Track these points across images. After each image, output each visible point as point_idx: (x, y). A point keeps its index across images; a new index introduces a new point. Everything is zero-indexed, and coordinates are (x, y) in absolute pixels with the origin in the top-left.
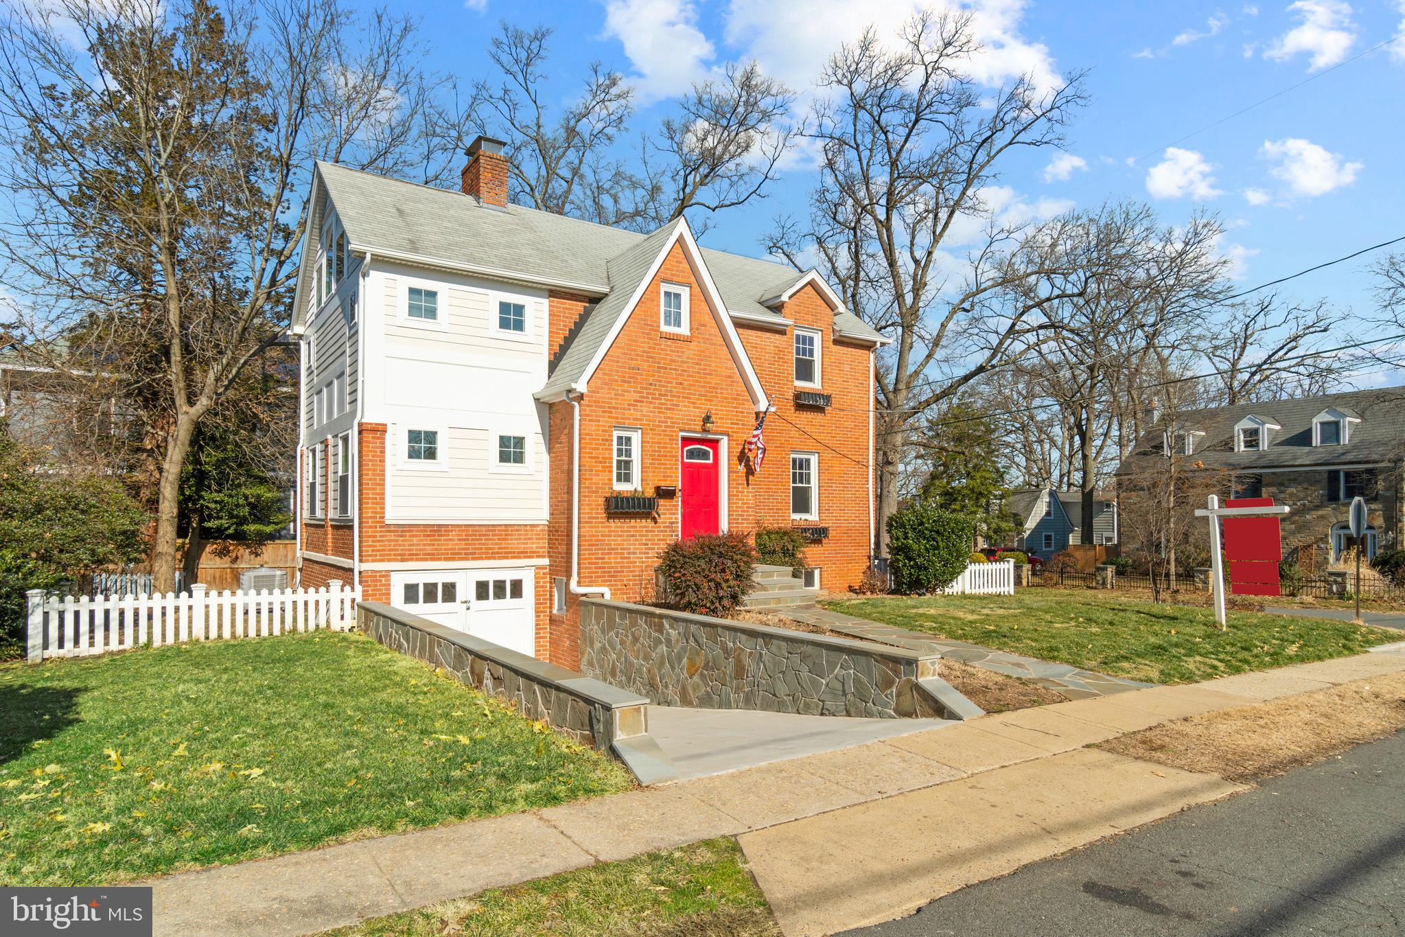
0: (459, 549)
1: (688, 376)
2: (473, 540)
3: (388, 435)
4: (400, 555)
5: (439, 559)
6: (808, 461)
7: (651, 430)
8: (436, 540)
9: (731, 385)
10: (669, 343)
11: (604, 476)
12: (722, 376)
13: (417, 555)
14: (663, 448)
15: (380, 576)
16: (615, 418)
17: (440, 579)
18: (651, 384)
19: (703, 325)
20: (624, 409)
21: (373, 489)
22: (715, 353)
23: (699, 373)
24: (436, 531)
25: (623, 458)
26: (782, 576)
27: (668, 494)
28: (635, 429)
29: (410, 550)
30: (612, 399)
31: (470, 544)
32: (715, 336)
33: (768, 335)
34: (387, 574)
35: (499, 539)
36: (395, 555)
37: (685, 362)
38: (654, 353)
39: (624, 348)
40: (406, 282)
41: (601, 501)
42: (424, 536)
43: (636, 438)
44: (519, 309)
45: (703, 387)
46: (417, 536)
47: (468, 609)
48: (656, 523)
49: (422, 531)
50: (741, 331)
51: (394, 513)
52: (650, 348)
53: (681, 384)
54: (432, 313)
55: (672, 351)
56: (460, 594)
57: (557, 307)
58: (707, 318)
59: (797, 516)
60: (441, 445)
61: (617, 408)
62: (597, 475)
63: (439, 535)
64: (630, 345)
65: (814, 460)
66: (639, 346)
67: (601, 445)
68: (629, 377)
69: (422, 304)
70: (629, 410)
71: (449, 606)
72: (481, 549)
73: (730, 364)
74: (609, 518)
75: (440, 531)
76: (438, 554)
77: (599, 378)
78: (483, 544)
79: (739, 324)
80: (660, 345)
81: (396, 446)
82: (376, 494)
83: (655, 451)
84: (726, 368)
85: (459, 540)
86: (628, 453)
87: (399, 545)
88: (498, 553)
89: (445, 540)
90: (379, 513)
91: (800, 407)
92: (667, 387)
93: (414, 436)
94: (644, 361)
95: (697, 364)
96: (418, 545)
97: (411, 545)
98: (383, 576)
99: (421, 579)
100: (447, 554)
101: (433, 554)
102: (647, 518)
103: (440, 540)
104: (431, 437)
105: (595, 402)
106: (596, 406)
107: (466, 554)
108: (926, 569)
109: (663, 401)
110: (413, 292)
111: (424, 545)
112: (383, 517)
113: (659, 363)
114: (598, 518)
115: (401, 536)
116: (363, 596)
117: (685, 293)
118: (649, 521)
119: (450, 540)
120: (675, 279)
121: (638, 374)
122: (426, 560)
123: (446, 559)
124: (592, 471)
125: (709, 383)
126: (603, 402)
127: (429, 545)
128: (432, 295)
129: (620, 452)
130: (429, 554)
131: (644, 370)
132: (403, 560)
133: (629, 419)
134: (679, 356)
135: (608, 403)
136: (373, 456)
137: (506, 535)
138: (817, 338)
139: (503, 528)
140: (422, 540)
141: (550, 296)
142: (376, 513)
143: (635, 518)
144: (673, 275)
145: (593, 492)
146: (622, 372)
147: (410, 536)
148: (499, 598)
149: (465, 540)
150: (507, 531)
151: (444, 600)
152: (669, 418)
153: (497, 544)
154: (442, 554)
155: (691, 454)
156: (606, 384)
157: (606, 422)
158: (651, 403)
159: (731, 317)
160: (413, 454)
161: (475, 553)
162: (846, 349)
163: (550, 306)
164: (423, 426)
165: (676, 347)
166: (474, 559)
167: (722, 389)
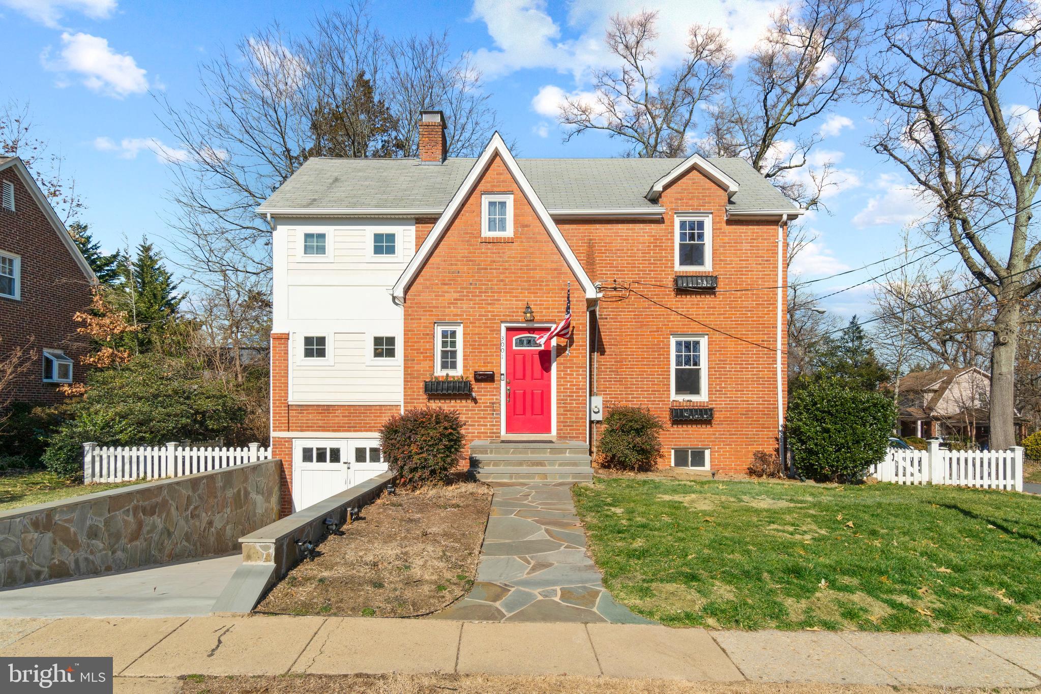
0: (343, 423)
1: (510, 273)
2: (354, 417)
3: (290, 342)
4: (300, 427)
5: (329, 431)
6: (697, 343)
7: (471, 323)
8: (326, 416)
9: (559, 277)
10: (490, 246)
11: (426, 364)
12: (547, 269)
13: (312, 427)
14: (483, 338)
15: (285, 441)
16: (435, 315)
17: (328, 445)
18: (471, 284)
19: (527, 226)
20: (445, 307)
21: (279, 380)
22: (539, 250)
23: (521, 269)
24: (326, 410)
25: (449, 349)
26: (575, 453)
27: (488, 378)
28: (458, 324)
29: (307, 423)
30: (432, 299)
31: (352, 420)
32: (540, 234)
33: (642, 226)
34: (290, 440)
35: (375, 416)
36: (296, 427)
37: (506, 262)
38: (474, 257)
39: (444, 256)
40: (302, 230)
41: (422, 385)
42: (317, 413)
43: (460, 330)
44: (391, 237)
45: (526, 281)
46: (311, 413)
47: (349, 468)
48: (476, 403)
49: (315, 410)
50: (560, 226)
51: (294, 398)
52: (470, 253)
53: (502, 281)
54: (321, 250)
55: (494, 253)
56: (343, 458)
57: (422, 231)
58: (530, 219)
59: (681, 398)
60: (329, 347)
61: (438, 307)
62: (418, 364)
63: (328, 413)
64: (449, 253)
65: (704, 342)
66: (459, 253)
67: (422, 338)
68: (449, 280)
69: (315, 245)
70: (449, 307)
71: (335, 465)
72: (361, 423)
73: (557, 257)
74: (429, 399)
75: (329, 410)
76: (327, 427)
77: (421, 284)
78: (362, 420)
79: (560, 220)
80: (479, 249)
81: (296, 348)
82: (281, 383)
83: (476, 341)
84: (552, 262)
85: (343, 416)
86: (453, 344)
87: (299, 420)
88: (374, 427)
89: (332, 417)
90: (283, 397)
91: (681, 291)
92: (488, 285)
93: (308, 341)
94: (465, 265)
95: (520, 261)
96: (313, 420)
97: (307, 420)
98: (287, 441)
99: (314, 445)
100: (335, 427)
101: (324, 427)
102: (466, 399)
103: (329, 417)
104: (321, 341)
105: (416, 303)
106: (418, 307)
107: (348, 427)
108: (817, 454)
109: (483, 298)
110: (308, 236)
111: (317, 420)
112: (286, 400)
113: (479, 265)
114: (419, 399)
115: (301, 413)
116: (273, 455)
117: (510, 200)
118: (469, 401)
119: (337, 416)
120: (495, 189)
121: (457, 276)
122: (318, 431)
123: (334, 431)
124: (414, 360)
125: (533, 277)
126: (424, 303)
127: (321, 420)
128: (322, 236)
129: (444, 344)
130: (320, 427)
131: (464, 273)
132: (302, 431)
133: (449, 315)
134: (500, 257)
135: (428, 303)
136: (279, 357)
137: (381, 413)
138: (708, 222)
139: (378, 408)
140: (315, 416)
141: (416, 223)
142: (281, 397)
143: (455, 399)
144: (494, 186)
145: (414, 378)
146: (443, 276)
147: (307, 413)
148: (374, 461)
149: (348, 416)
150: (381, 410)
151: (332, 461)
152: (490, 312)
153: (373, 420)
154: (330, 427)
155: (520, 342)
156: (428, 288)
157: (427, 319)
158: (471, 300)
159: (551, 215)
160: (309, 353)
161: (356, 427)
162: (745, 227)
163: (416, 231)
164: (315, 333)
165: (498, 249)
166: (355, 431)
167: (548, 281)
